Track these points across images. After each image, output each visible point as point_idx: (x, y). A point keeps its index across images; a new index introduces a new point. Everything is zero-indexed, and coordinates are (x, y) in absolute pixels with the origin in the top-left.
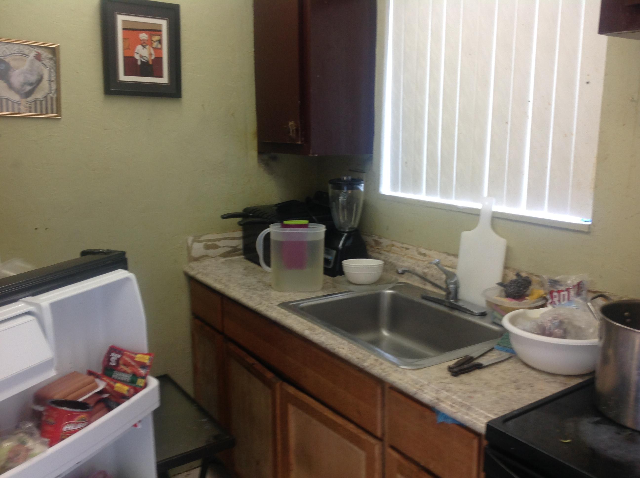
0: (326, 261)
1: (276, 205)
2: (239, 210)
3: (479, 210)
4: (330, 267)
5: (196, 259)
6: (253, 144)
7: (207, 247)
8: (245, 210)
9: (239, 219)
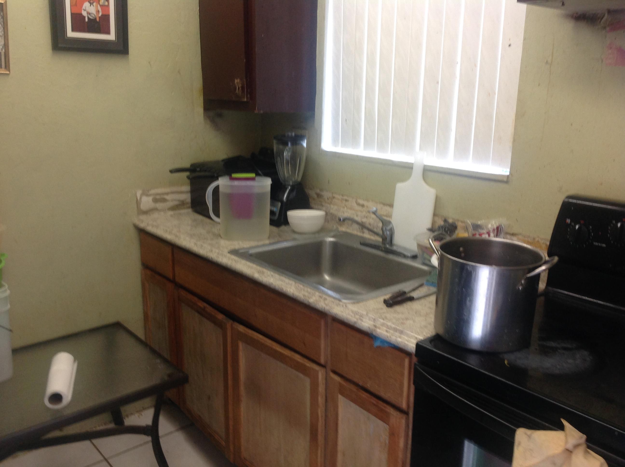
0: (272, 213)
1: (223, 160)
2: (187, 165)
3: (412, 164)
4: (276, 217)
5: (146, 213)
6: (199, 101)
7: (155, 201)
8: (192, 165)
9: (188, 174)
